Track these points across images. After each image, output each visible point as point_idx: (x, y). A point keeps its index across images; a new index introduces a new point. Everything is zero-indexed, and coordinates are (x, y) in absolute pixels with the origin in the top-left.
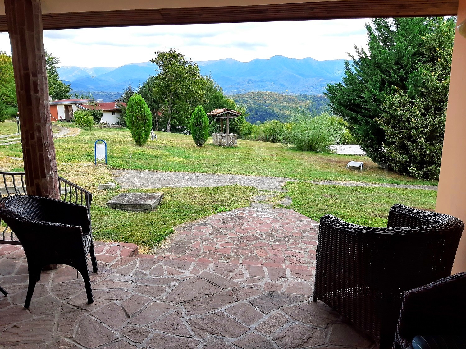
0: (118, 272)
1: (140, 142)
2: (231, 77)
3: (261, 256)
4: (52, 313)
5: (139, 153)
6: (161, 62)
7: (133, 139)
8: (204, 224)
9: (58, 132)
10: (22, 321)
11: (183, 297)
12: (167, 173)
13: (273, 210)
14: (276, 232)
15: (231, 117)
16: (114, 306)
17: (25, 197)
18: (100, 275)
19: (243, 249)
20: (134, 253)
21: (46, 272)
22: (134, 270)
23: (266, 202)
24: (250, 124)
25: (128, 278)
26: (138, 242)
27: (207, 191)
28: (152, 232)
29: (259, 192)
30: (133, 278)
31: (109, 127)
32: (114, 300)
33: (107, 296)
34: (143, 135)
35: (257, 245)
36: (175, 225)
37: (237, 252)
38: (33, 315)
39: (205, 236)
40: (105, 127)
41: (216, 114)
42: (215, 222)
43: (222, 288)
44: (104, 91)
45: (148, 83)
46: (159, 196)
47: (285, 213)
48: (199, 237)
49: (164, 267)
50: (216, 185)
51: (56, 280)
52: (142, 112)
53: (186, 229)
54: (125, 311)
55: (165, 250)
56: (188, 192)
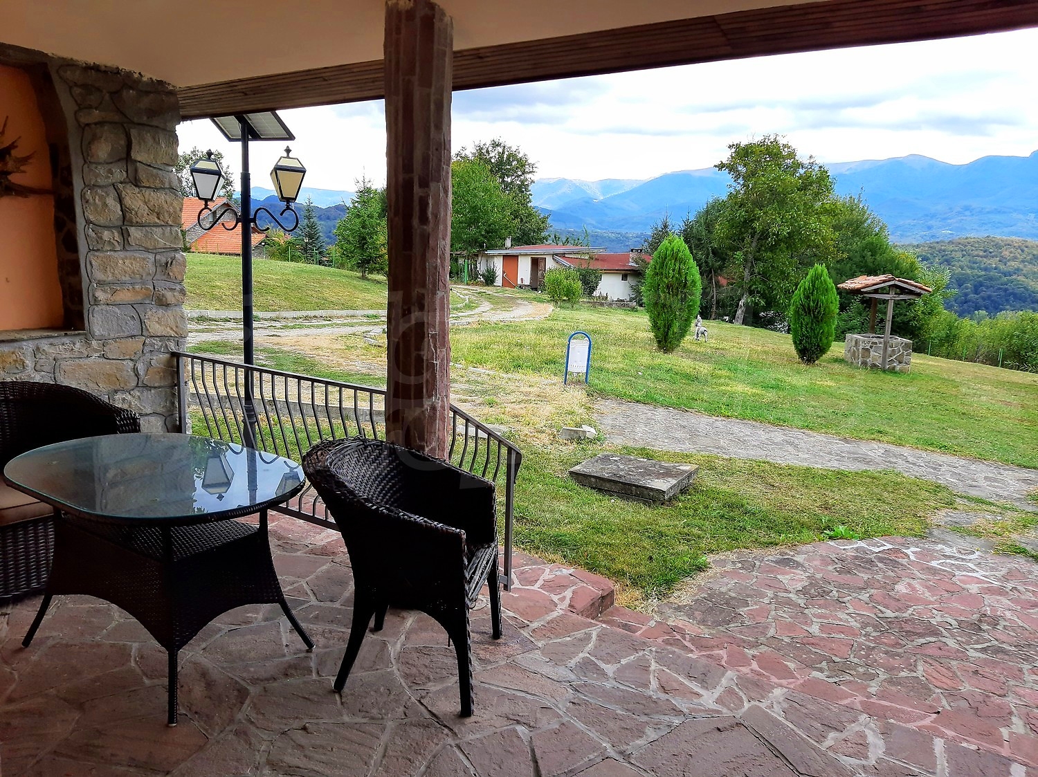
0: (543, 651)
1: (666, 342)
2: (916, 199)
3: (938, 684)
4: (382, 718)
5: (660, 367)
6: (741, 168)
7: (652, 335)
8: (786, 562)
9: (511, 309)
10: (321, 721)
11: (686, 765)
12: (716, 420)
13: (992, 560)
14: (994, 622)
15: (902, 297)
16: (515, 740)
17: (374, 445)
18: (503, 648)
19: (886, 653)
20: (603, 604)
21: (400, 613)
22: (581, 655)
23: (976, 533)
24: (955, 316)
25: (562, 672)
26: (619, 574)
27: (807, 476)
28: (654, 557)
29: (958, 500)
30: (573, 677)
31: (610, 305)
32: (518, 722)
33: (506, 708)
34: (676, 328)
35: (929, 651)
36: (713, 550)
37: (867, 656)
38: (344, 711)
39: (785, 595)
40: (602, 304)
41: (860, 286)
42: (817, 563)
43: (797, 771)
44: (615, 230)
45: (707, 212)
46: (686, 472)
47: (1030, 572)
48: (770, 593)
49: (654, 666)
50: (835, 465)
51: (413, 637)
52: (681, 276)
53: (740, 565)
54: (536, 762)
55: (679, 608)
56: (760, 472)
